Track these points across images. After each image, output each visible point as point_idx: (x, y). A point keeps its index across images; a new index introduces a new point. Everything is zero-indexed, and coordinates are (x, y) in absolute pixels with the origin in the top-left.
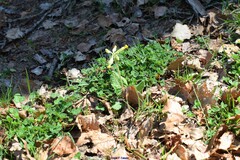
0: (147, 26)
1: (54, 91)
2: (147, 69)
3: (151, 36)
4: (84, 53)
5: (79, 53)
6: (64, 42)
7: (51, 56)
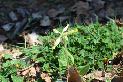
0: (112, 5)
1: (11, 51)
2: (98, 50)
3: (113, 15)
4: (51, 19)
5: (47, 18)
6: (38, 5)
7: (23, 16)
